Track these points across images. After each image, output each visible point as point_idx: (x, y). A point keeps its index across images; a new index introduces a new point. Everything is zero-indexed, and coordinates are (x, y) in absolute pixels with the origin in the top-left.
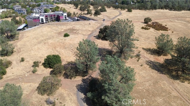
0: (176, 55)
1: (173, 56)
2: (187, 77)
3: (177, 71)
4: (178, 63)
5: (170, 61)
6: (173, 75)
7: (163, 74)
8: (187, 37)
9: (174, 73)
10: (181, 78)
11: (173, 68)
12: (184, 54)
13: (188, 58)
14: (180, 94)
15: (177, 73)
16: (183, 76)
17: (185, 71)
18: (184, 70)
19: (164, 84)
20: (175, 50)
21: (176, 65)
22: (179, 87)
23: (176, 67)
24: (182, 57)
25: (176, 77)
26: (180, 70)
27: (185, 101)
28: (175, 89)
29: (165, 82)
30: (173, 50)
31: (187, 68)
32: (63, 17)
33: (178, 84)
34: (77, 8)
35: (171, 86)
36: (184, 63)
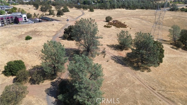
0: (135, 49)
1: (133, 49)
2: (146, 66)
3: (137, 62)
4: (137, 55)
5: (131, 55)
6: (134, 66)
7: (126, 66)
8: (142, 32)
9: (135, 65)
10: (141, 68)
11: (134, 60)
12: (141, 47)
13: (145, 50)
14: (142, 82)
15: (138, 64)
16: (143, 67)
17: (144, 62)
18: (142, 61)
19: (128, 75)
20: (134, 44)
21: (136, 57)
22: (140, 76)
23: (136, 59)
24: (140, 50)
25: (137, 68)
26: (140, 62)
27: (146, 87)
28: (138, 78)
29: (129, 73)
30: (132, 44)
31: (145, 58)
32: (23, 19)
33: (140, 73)
34: (37, 9)
35: (134, 77)
36: (142, 54)
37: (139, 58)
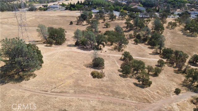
37: (18, 68)
